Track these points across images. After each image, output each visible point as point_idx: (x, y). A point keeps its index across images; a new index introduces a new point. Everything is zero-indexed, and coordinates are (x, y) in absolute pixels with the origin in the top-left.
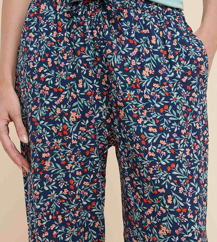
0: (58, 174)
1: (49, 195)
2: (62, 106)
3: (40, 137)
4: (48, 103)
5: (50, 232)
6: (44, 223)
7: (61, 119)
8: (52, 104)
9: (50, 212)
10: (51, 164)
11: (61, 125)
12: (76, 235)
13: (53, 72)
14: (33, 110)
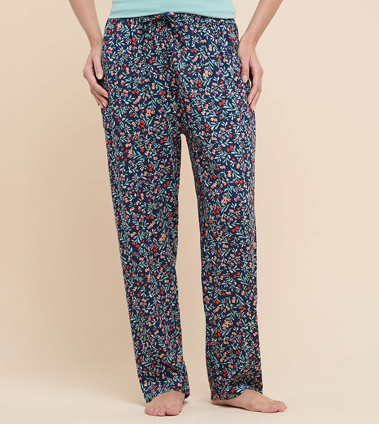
0: (139, 160)
1: (133, 177)
2: (139, 105)
3: (123, 131)
4: (128, 103)
5: (136, 207)
6: (131, 200)
7: (139, 115)
8: (131, 104)
9: (135, 191)
10: (133, 152)
11: (139, 120)
12: (156, 209)
13: (131, 78)
14: (115, 110)
